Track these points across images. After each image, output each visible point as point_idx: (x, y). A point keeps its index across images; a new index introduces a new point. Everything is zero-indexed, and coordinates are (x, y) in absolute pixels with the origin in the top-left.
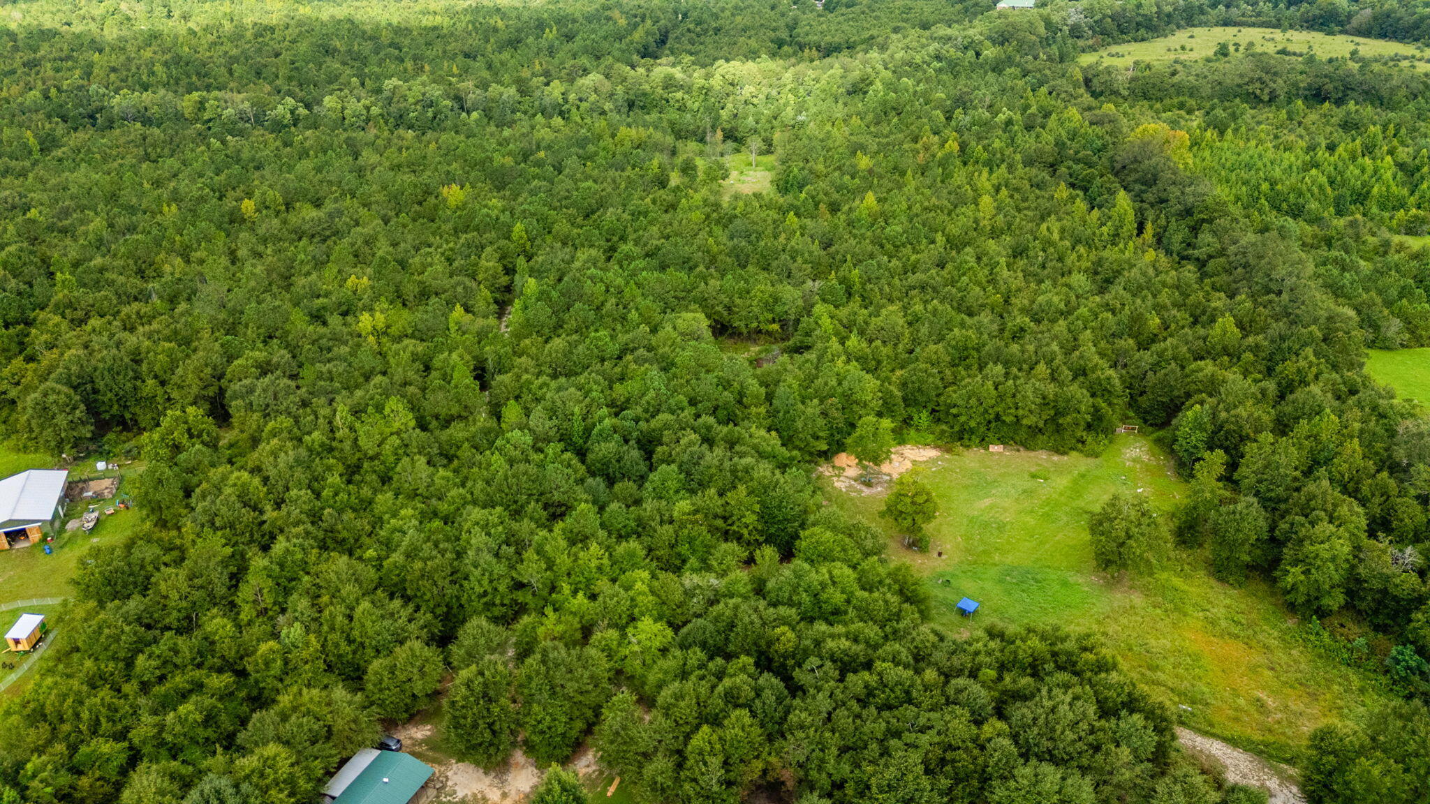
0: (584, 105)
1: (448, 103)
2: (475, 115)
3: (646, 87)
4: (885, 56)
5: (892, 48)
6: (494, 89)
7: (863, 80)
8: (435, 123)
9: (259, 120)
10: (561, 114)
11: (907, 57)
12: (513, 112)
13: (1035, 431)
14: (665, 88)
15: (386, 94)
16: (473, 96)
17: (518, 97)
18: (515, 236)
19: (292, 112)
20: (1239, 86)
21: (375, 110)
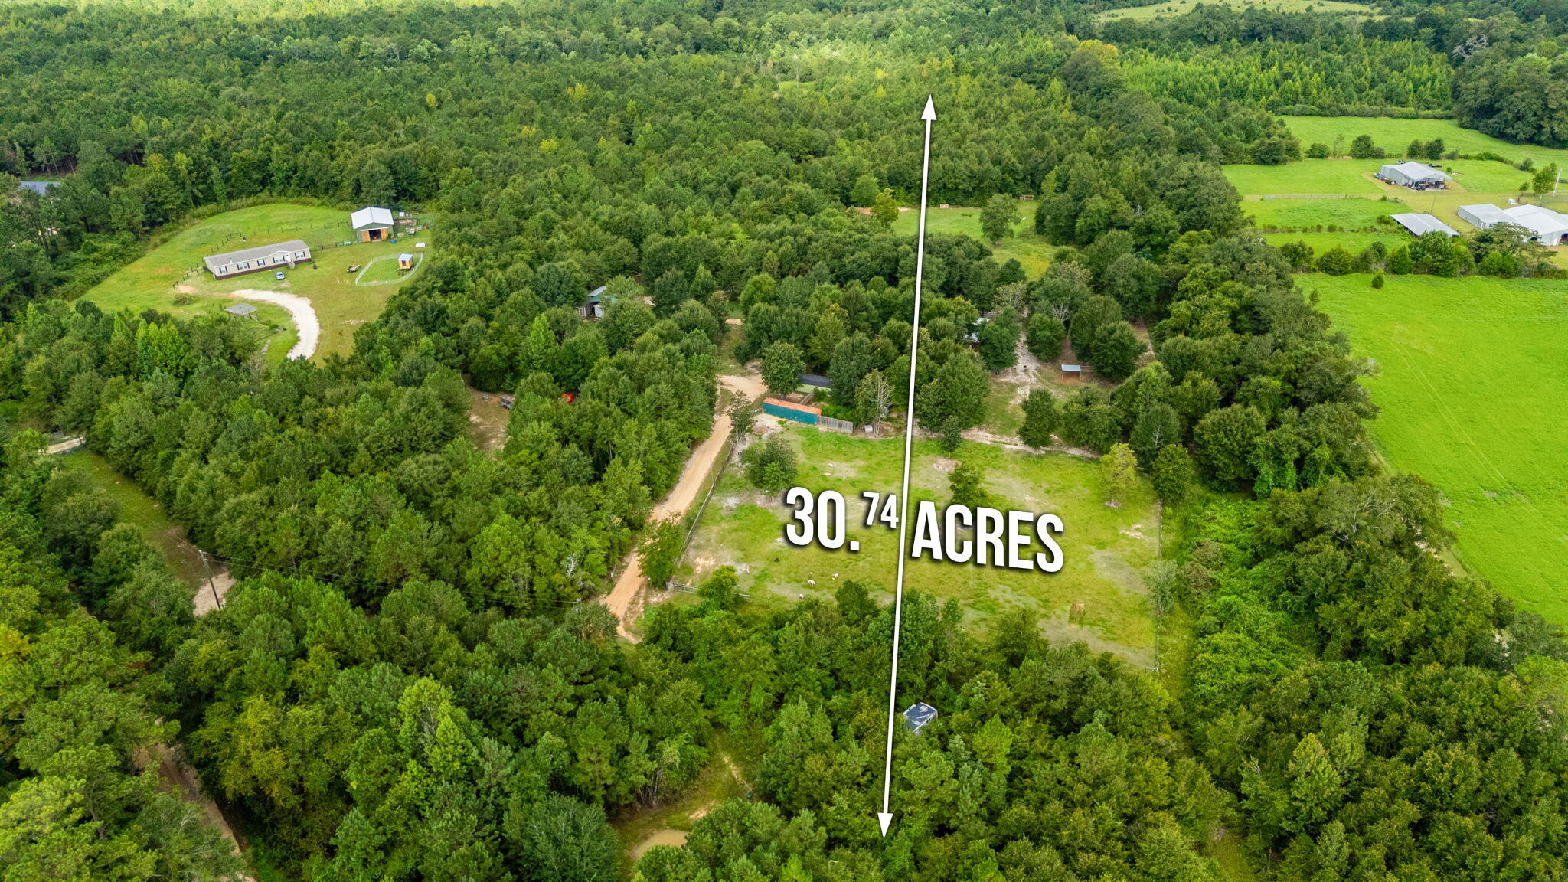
0: (660, 47)
1: (552, 45)
2: (573, 54)
3: (710, 33)
4: (909, 12)
5: (914, 5)
6: (586, 34)
7: (887, 27)
8: (542, 57)
9: (404, 56)
10: (641, 53)
11: (927, 13)
12: (603, 52)
13: (967, 194)
14: (725, 33)
15: (499, 38)
16: (569, 40)
17: (605, 41)
18: (629, 109)
19: (429, 50)
20: (1192, 29)
21: (493, 50)
